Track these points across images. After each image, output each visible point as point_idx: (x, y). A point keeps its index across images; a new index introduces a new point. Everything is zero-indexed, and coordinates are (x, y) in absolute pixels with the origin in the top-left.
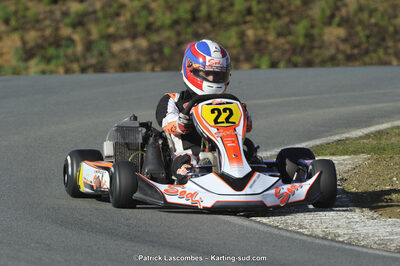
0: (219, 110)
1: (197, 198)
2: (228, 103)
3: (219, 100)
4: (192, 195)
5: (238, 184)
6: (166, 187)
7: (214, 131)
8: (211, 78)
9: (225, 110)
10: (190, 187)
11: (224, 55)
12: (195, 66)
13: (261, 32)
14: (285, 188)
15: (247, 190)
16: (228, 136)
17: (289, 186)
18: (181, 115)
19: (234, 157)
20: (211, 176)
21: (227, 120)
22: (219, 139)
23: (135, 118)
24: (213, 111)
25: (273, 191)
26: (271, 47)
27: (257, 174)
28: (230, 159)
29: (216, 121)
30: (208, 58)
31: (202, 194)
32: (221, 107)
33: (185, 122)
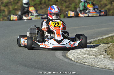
0: (55, 23)
1: (48, 46)
2: (58, 21)
3: (56, 20)
4: (47, 45)
5: (59, 42)
6: (40, 43)
7: (54, 28)
8: (55, 15)
9: (57, 23)
10: (46, 43)
11: (58, 9)
12: (51, 12)
13: (61, 7)
14: (72, 43)
15: (62, 43)
16: (57, 30)
17: (73, 42)
18: (46, 25)
19: (59, 35)
20: (52, 40)
21: (57, 25)
22: (55, 30)
23: (35, 26)
24: (54, 23)
25: (69, 44)
26: (64, 11)
27: (65, 39)
28: (57, 35)
29: (54, 26)
30: (54, 10)
31: (50, 45)
32: (56, 22)
33: (47, 26)
